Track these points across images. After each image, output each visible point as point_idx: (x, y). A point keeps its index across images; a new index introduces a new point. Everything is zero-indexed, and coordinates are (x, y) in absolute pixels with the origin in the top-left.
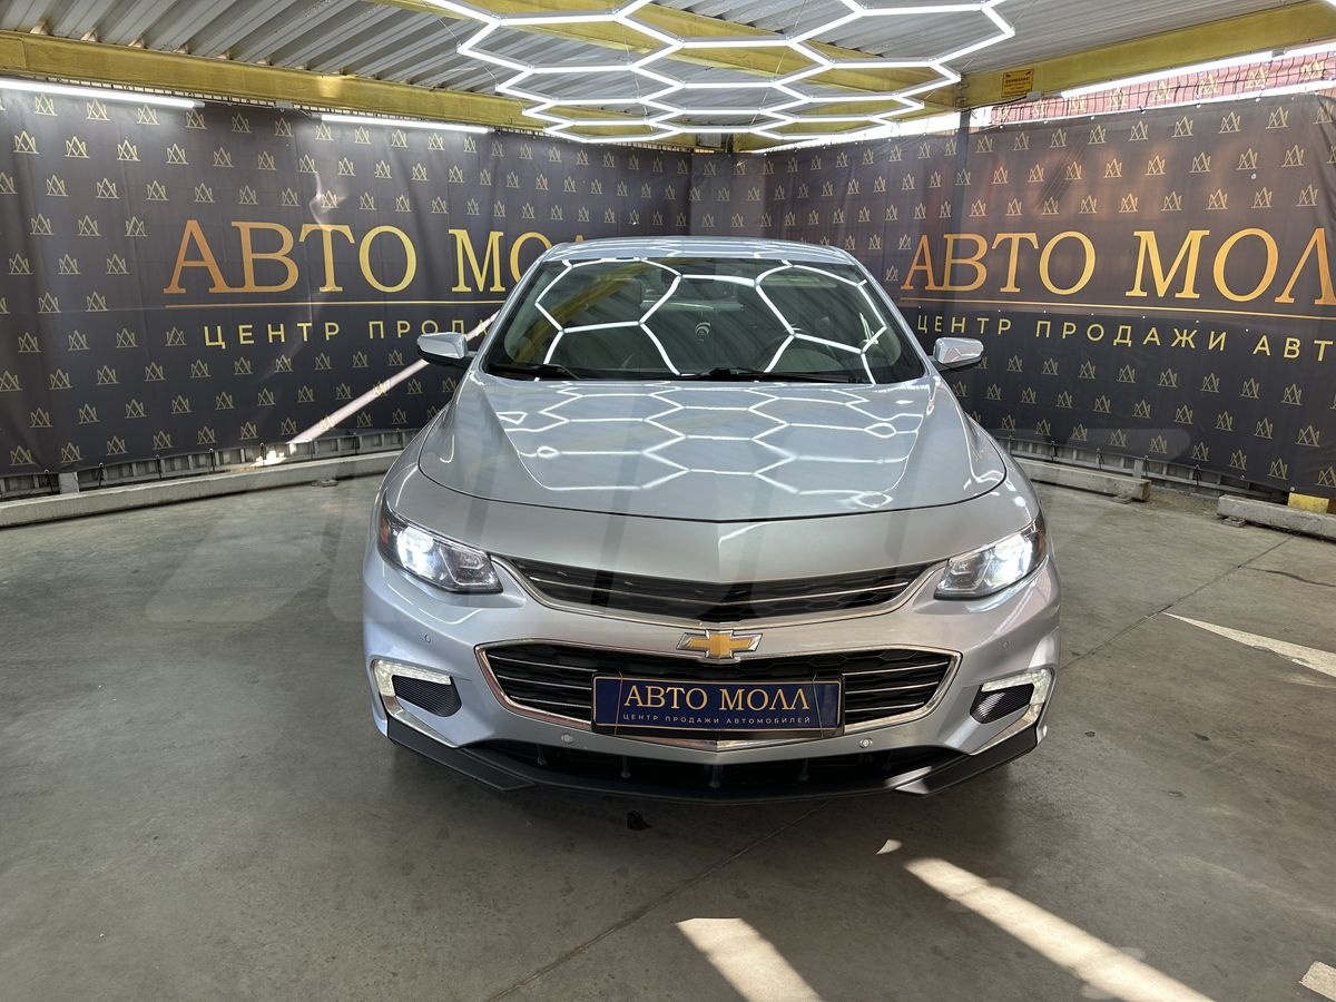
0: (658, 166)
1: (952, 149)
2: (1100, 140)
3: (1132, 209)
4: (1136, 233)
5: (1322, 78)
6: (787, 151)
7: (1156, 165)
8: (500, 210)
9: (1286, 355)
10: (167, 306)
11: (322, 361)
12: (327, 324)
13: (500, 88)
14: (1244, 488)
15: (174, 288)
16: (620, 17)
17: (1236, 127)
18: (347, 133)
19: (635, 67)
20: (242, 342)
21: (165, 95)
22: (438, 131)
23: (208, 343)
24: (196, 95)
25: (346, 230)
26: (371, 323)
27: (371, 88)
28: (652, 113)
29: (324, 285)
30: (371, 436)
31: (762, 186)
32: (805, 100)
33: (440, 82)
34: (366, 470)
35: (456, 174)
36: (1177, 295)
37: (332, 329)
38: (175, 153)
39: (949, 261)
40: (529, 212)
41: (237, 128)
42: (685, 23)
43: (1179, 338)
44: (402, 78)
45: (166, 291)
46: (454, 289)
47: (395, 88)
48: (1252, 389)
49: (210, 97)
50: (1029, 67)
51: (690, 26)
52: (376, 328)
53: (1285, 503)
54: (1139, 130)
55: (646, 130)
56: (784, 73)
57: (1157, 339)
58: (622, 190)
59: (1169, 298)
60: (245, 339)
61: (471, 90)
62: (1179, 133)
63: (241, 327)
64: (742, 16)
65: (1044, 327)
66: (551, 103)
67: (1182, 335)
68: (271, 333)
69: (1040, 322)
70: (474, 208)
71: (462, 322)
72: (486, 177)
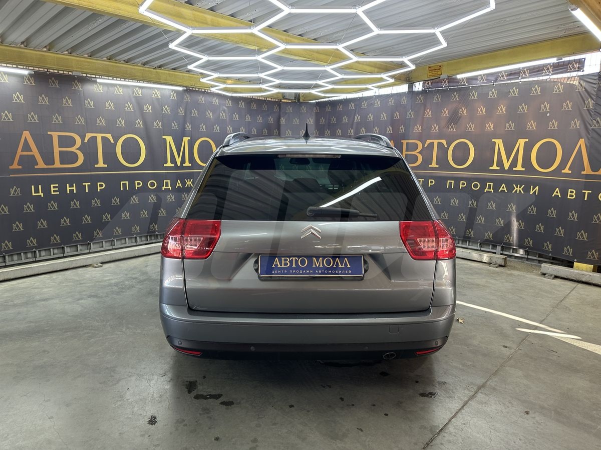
0: (265, 107)
1: (404, 101)
2: (475, 97)
3: (491, 129)
4: (493, 140)
5: (578, 71)
6: (325, 102)
7: (501, 109)
8: (188, 127)
9: (568, 197)
10: (11, 175)
11: (96, 202)
12: (98, 184)
13: (190, 67)
14: (549, 259)
15: (15, 166)
16: (255, 30)
17: (539, 92)
18: (110, 88)
19: (259, 58)
20: (53, 193)
21: (12, 67)
22: (158, 89)
23: (34, 194)
24: (30, 68)
25: (109, 136)
26: (122, 182)
27: (122, 67)
28: (265, 81)
29: (97, 164)
30: (121, 239)
31: (314, 117)
32: (340, 76)
33: (159, 64)
34: (118, 258)
35: (166, 109)
36: (514, 169)
37: (101, 186)
38: (18, 96)
39: (404, 152)
40: (203, 128)
41: (52, 85)
42: (284, 37)
43: (516, 189)
44: (139, 62)
45: (10, 167)
46: (165, 165)
47: (135, 67)
48: (553, 213)
49: (37, 69)
50: (440, 64)
51: (286, 39)
52: (124, 185)
53: (572, 267)
54: (493, 93)
55: (261, 90)
56: (331, 64)
57: (505, 189)
58: (248, 118)
59: (510, 170)
60: (54, 191)
61: (174, 69)
62: (511, 95)
63: (52, 186)
64: (312, 35)
65: (451, 183)
66: (215, 75)
67: (517, 188)
68: (68, 188)
69: (448, 181)
70: (175, 126)
71: (169, 181)
72: (181, 111)
